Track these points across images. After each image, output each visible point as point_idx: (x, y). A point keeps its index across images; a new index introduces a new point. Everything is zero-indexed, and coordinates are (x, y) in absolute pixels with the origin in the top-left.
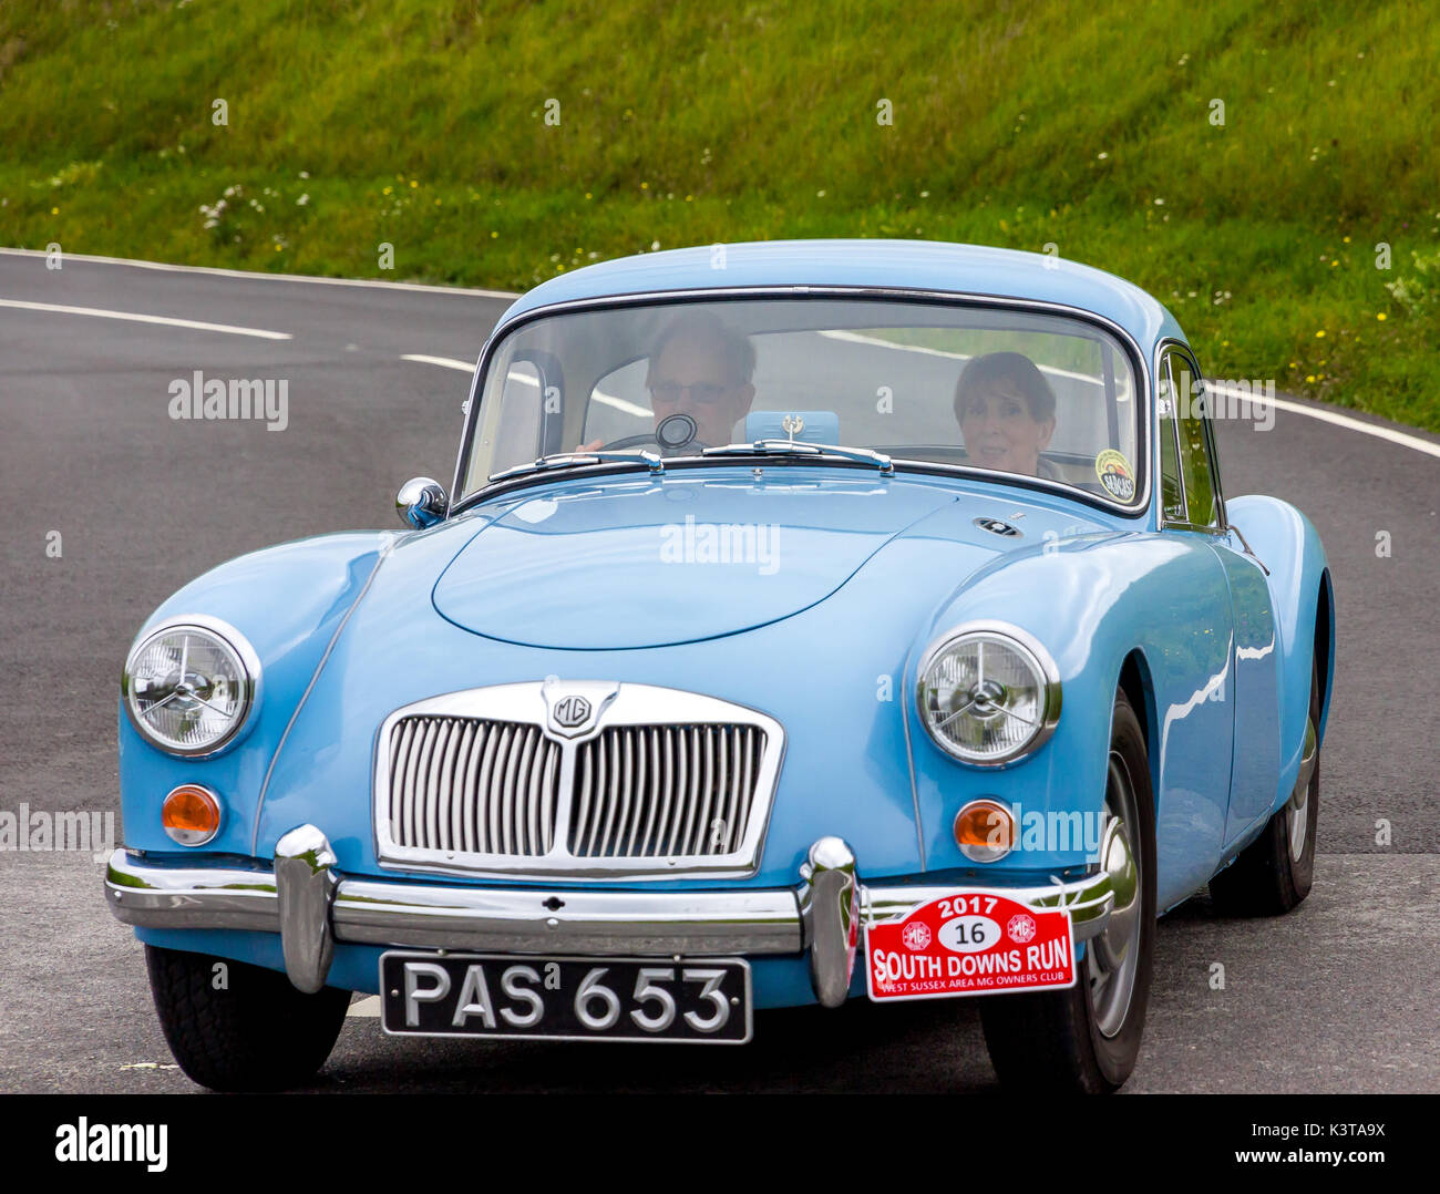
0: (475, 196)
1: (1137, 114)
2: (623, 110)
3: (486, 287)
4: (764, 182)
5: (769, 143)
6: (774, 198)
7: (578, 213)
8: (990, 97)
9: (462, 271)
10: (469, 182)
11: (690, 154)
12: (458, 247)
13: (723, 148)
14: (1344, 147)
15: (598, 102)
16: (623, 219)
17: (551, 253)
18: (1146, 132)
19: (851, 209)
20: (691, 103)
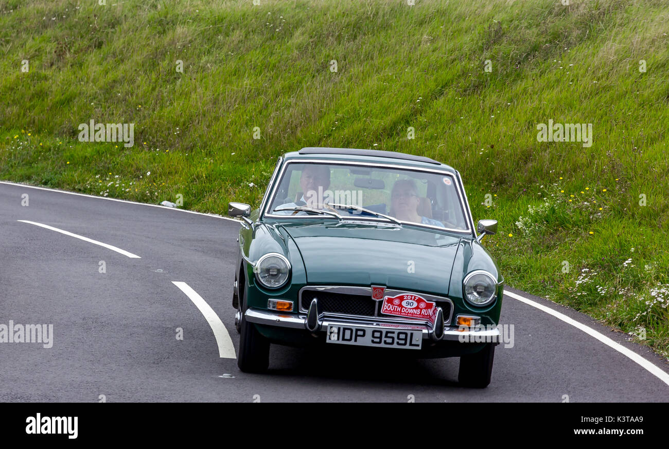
0: (60, 143)
1: (395, 125)
2: (137, 104)
3: (62, 189)
4: (205, 146)
5: (209, 126)
6: (209, 154)
7: (111, 155)
8: (321, 112)
9: (51, 179)
10: (56, 136)
11: (169, 129)
12: (50, 167)
13: (185, 128)
14: (496, 148)
15: (125, 100)
16: (133, 159)
17: (96, 174)
18: (398, 134)
19: (248, 163)
20: (171, 104)
